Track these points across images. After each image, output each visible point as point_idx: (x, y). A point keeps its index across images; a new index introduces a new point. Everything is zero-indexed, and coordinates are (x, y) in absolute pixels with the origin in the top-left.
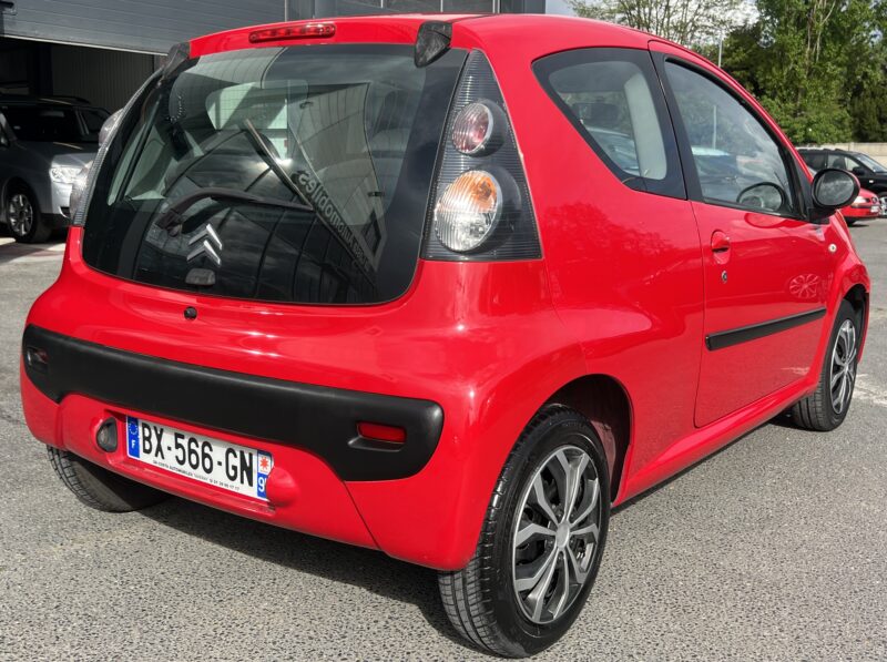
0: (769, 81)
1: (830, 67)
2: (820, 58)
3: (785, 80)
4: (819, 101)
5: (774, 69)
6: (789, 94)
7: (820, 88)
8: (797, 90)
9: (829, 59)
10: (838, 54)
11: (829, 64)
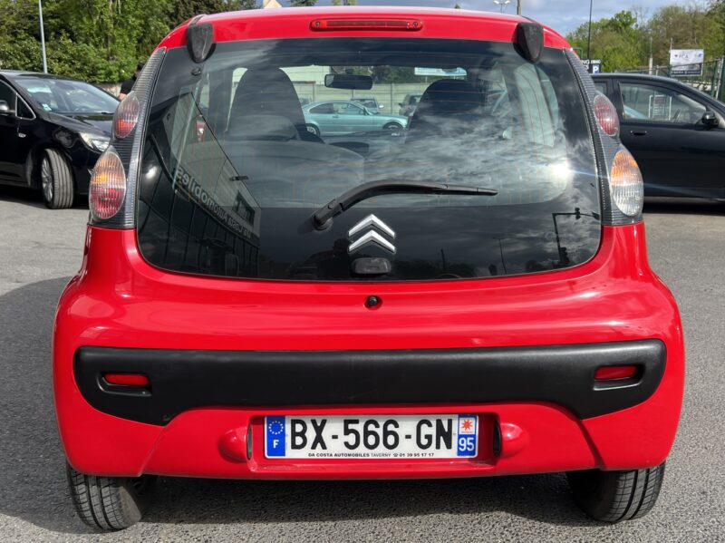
0: (81, 29)
1: (131, 19)
2: (122, 12)
3: (95, 28)
4: (125, 47)
5: (85, 19)
6: (100, 41)
7: (126, 36)
8: (106, 37)
9: (129, 12)
10: (136, 8)
11: (130, 16)
